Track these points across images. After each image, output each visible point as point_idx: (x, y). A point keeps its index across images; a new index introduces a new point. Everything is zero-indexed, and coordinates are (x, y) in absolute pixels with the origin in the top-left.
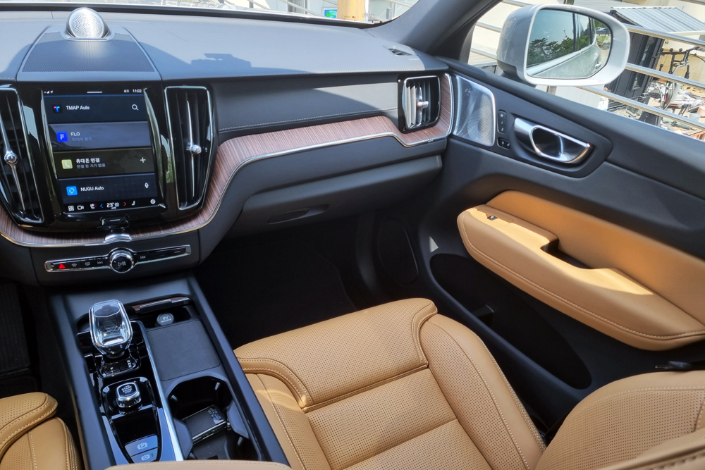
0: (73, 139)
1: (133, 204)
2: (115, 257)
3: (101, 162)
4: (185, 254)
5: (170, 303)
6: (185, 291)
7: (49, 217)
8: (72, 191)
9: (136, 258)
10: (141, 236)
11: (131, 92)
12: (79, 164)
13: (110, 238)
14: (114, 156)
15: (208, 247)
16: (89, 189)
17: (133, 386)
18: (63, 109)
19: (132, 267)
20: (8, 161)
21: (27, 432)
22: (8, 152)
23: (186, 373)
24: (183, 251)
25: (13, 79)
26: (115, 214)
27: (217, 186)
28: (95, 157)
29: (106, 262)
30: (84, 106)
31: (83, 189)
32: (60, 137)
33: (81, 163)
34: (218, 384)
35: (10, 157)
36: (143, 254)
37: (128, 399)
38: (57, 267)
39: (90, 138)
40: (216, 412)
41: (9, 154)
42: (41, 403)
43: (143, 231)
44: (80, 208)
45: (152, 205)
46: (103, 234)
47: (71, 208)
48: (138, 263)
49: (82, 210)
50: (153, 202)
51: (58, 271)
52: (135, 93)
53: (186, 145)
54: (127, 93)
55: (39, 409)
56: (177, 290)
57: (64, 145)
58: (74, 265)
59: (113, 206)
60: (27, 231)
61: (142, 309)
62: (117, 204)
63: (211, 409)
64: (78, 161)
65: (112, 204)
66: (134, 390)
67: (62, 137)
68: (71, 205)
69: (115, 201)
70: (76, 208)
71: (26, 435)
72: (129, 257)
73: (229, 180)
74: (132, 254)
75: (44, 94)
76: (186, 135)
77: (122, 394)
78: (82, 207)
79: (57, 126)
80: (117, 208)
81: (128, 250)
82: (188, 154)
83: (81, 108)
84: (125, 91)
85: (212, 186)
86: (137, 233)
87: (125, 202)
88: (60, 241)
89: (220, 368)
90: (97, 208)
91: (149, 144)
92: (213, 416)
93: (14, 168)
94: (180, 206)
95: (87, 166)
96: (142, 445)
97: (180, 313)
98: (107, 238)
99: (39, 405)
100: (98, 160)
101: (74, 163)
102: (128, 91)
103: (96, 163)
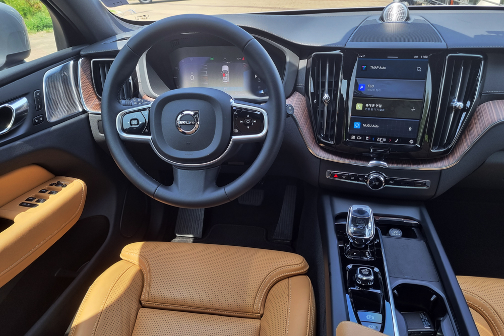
0: (368, 90)
1: (396, 141)
2: (372, 177)
3: (382, 108)
4: (425, 188)
5: (403, 222)
6: (417, 217)
7: (338, 141)
8: (357, 125)
9: (387, 182)
10: (395, 166)
11: (419, 58)
12: (367, 107)
13: (372, 163)
14: (392, 104)
15: (445, 186)
16: (369, 126)
17: (370, 271)
18: (368, 68)
19: (382, 187)
20: (324, 100)
21: (288, 278)
22: (326, 95)
23: (409, 277)
24: (424, 185)
25: (343, 46)
26: (381, 146)
27: (468, 138)
28: (379, 104)
29: (365, 180)
30: (382, 67)
31: (364, 125)
32: (360, 87)
33: (369, 107)
34: (434, 296)
35: (326, 98)
36: (392, 179)
37: (364, 278)
38: (333, 176)
39: (380, 90)
40: (427, 319)
41: (326, 96)
42: (301, 262)
43: (397, 163)
44: (359, 138)
45: (410, 144)
46: (369, 159)
47: (353, 137)
48: (386, 186)
49: (360, 140)
50: (411, 142)
51: (333, 178)
52: (423, 58)
53: (451, 101)
54: (416, 58)
55: (298, 265)
56: (411, 214)
57: (361, 93)
58: (344, 177)
59: (381, 140)
60: (322, 148)
61: (380, 220)
62: (384, 140)
63: (422, 314)
64: (367, 105)
65: (381, 139)
66: (370, 274)
67: (362, 87)
68: (353, 135)
69: (383, 137)
70: (356, 138)
71: (287, 279)
72: (382, 179)
73: (481, 133)
74: (385, 178)
75: (359, 58)
76: (453, 94)
77: (361, 273)
78: (360, 138)
79: (361, 80)
80: (384, 142)
81: (382, 174)
82: (451, 108)
83: (380, 68)
84: (415, 57)
85: (463, 138)
86: (393, 163)
87: (390, 139)
88: (340, 158)
89: (439, 284)
90: (370, 140)
91: (422, 98)
92: (423, 320)
93: (326, 105)
94: (432, 149)
95: (372, 109)
96: (370, 316)
97: (408, 231)
98: (370, 162)
99: (299, 263)
100: (380, 106)
101: (364, 107)
102: (417, 57)
103: (379, 108)
